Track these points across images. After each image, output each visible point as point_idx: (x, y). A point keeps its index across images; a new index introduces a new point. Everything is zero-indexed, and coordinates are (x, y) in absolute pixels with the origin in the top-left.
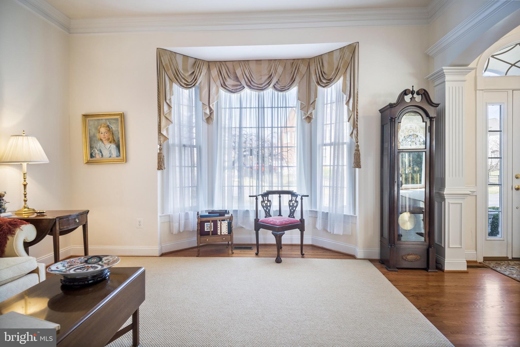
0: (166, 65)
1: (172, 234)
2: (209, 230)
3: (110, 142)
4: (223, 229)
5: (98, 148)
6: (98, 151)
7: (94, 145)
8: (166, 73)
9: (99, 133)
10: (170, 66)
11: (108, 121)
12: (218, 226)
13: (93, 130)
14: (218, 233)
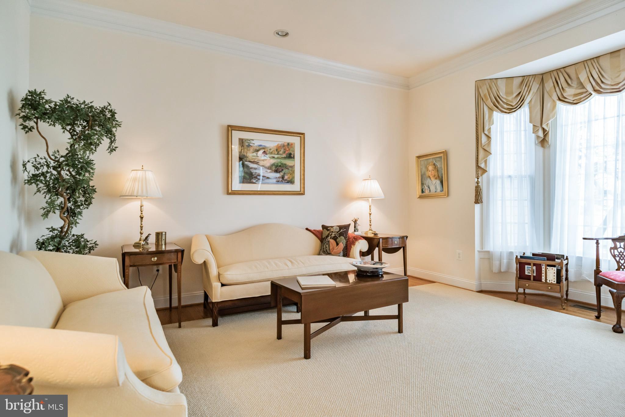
0: (485, 95)
1: (492, 271)
2: (530, 274)
3: (436, 179)
4: (549, 276)
5: (427, 184)
6: (427, 187)
7: (424, 182)
8: (485, 103)
9: (428, 170)
10: (489, 96)
11: (434, 160)
12: (543, 272)
13: (424, 168)
14: (542, 280)
